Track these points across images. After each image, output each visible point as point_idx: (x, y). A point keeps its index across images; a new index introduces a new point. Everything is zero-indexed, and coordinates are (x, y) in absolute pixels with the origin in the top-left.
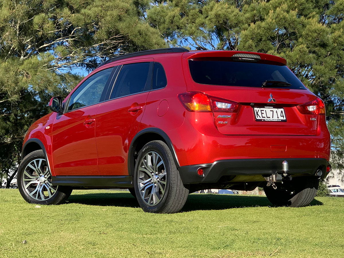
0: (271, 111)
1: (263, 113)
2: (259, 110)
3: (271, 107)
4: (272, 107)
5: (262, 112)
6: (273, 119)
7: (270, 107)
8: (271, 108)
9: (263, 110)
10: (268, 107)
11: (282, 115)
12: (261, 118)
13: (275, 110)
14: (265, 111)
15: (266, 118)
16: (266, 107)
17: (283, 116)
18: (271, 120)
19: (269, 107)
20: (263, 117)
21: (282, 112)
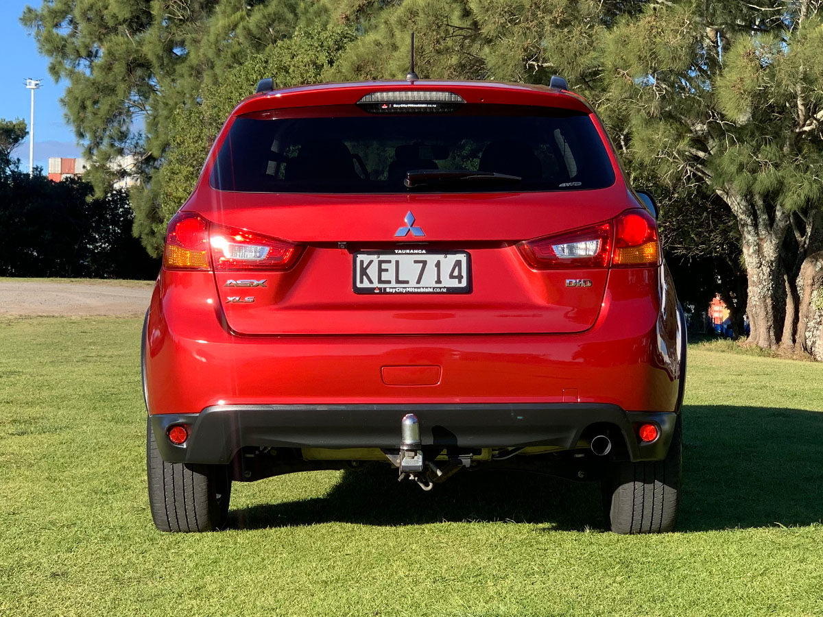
0: (416, 262)
1: (387, 270)
2: (371, 262)
3: (420, 251)
4: (424, 251)
5: (384, 266)
6: (418, 286)
7: (416, 251)
8: (418, 254)
9: (390, 262)
10: (408, 251)
11: (456, 273)
12: (376, 284)
13: (432, 259)
14: (394, 263)
15: (393, 284)
16: (400, 251)
17: (460, 277)
18: (408, 290)
19: (412, 251)
20: (380, 281)
21: (458, 263)
